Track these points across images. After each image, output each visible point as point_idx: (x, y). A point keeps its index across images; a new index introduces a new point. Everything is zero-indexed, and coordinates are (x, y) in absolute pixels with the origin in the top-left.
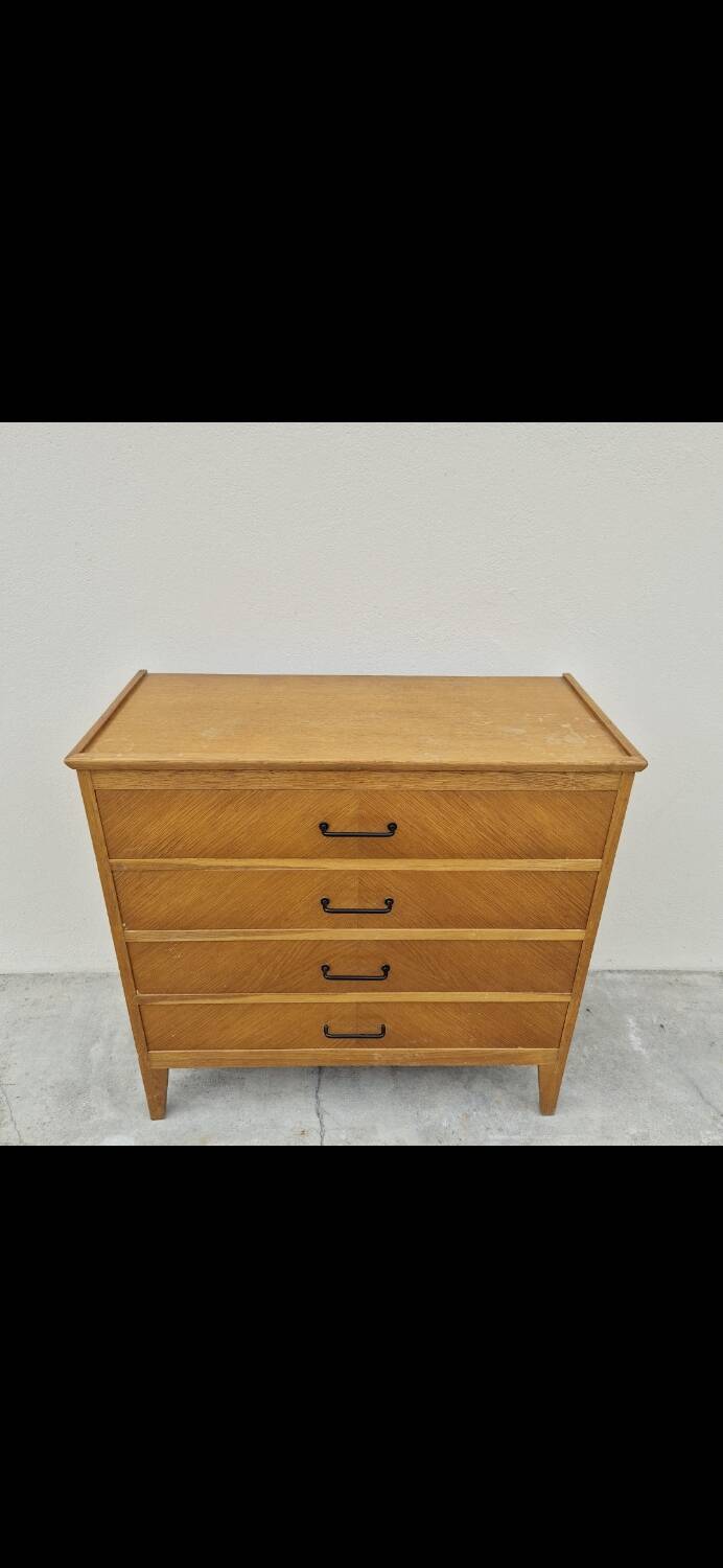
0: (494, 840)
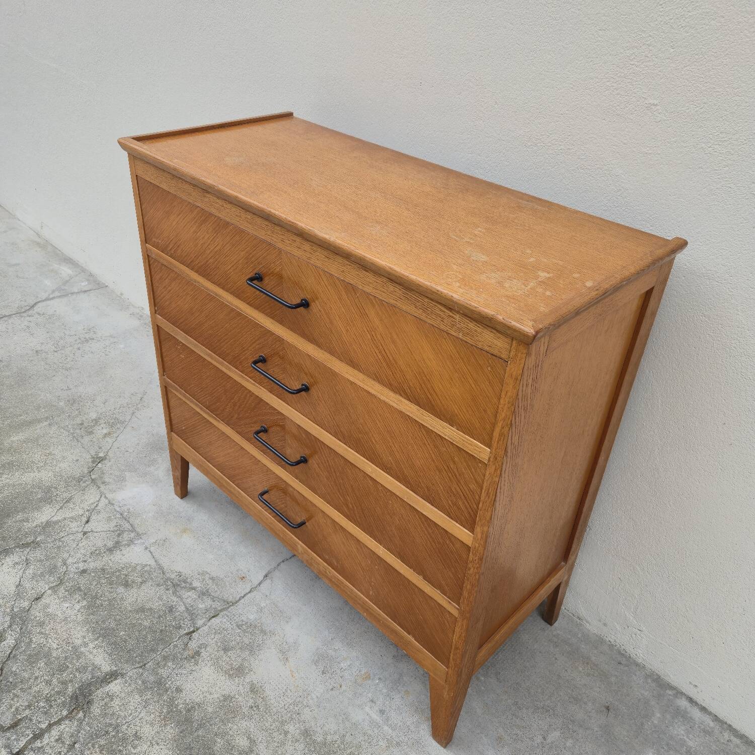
0: (387, 365)
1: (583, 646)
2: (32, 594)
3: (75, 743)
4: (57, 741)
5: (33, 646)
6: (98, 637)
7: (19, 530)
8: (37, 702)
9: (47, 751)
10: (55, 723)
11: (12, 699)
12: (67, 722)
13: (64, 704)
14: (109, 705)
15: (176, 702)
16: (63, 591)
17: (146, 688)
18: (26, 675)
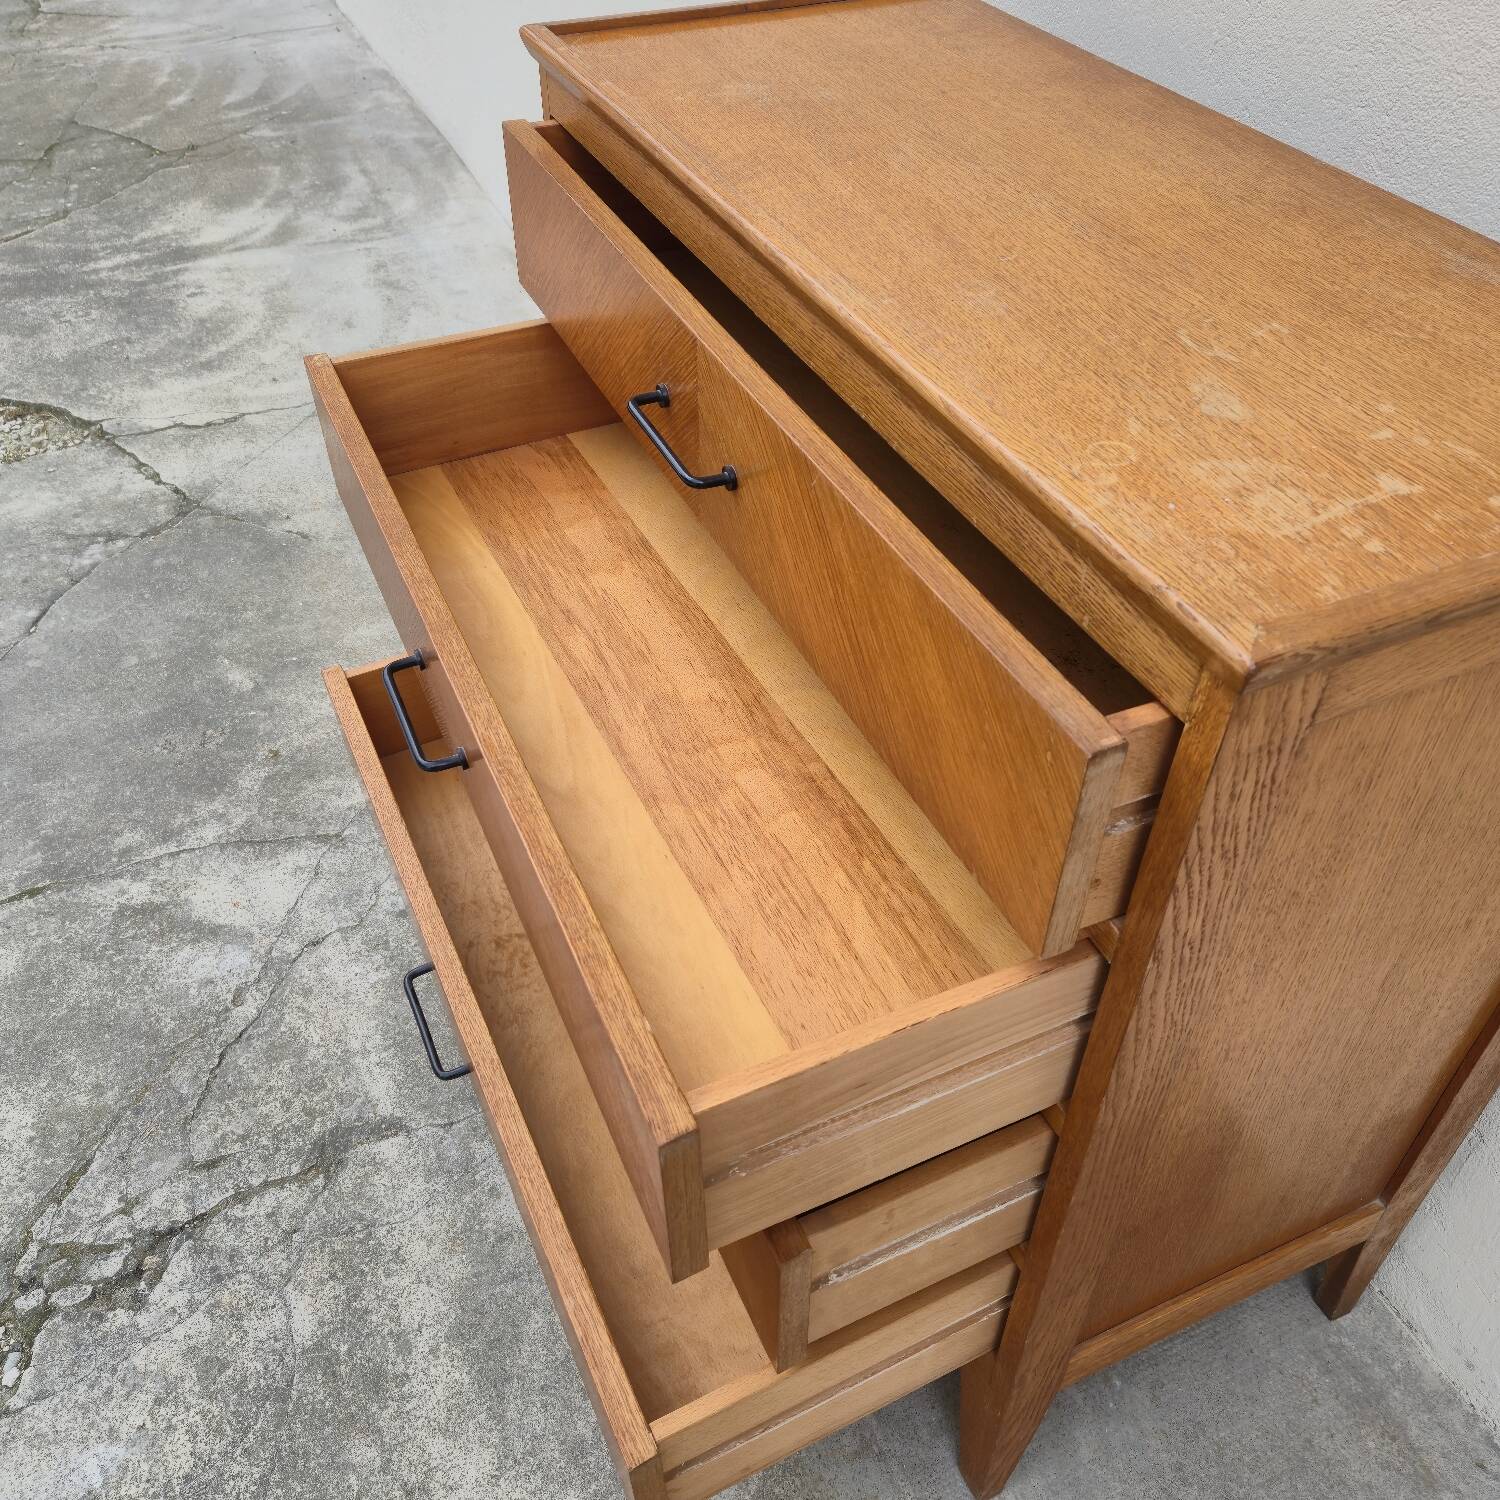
1: (1396, 1394)
2: (308, 931)
3: (295, 1231)
4: (269, 1216)
5: (283, 1029)
6: (390, 1046)
7: (322, 807)
8: (258, 1134)
9: (248, 1230)
10: (275, 1183)
11: (223, 1116)
12: (293, 1188)
13: (299, 1151)
14: (370, 1179)
15: (483, 1215)
16: (359, 942)
17: (441, 1168)
18: (256, 1079)
